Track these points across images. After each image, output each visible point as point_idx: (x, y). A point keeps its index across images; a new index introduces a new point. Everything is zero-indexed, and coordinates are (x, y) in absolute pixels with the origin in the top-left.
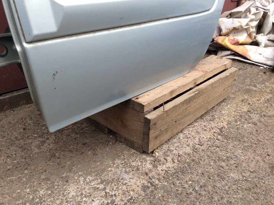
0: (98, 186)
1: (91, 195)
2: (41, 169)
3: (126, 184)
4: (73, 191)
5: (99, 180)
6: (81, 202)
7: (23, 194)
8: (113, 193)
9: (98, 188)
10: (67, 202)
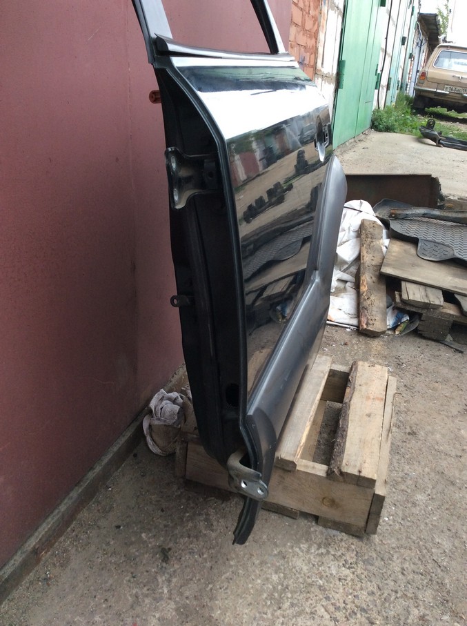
0: (320, 551)
1: (323, 563)
2: (245, 554)
3: (342, 540)
4: (303, 565)
5: (315, 545)
6: (321, 573)
7: (258, 587)
8: (339, 553)
9: (322, 554)
10: (308, 577)
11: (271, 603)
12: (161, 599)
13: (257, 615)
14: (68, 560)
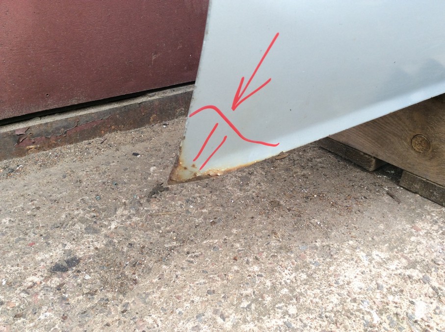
0: (408, 272)
1: (402, 291)
2: (264, 229)
4: (356, 279)
6: (388, 304)
9: (410, 277)
10: (354, 300)
11: (249, 306)
12: (96, 231)
13: (209, 314)
14: (54, 163)
